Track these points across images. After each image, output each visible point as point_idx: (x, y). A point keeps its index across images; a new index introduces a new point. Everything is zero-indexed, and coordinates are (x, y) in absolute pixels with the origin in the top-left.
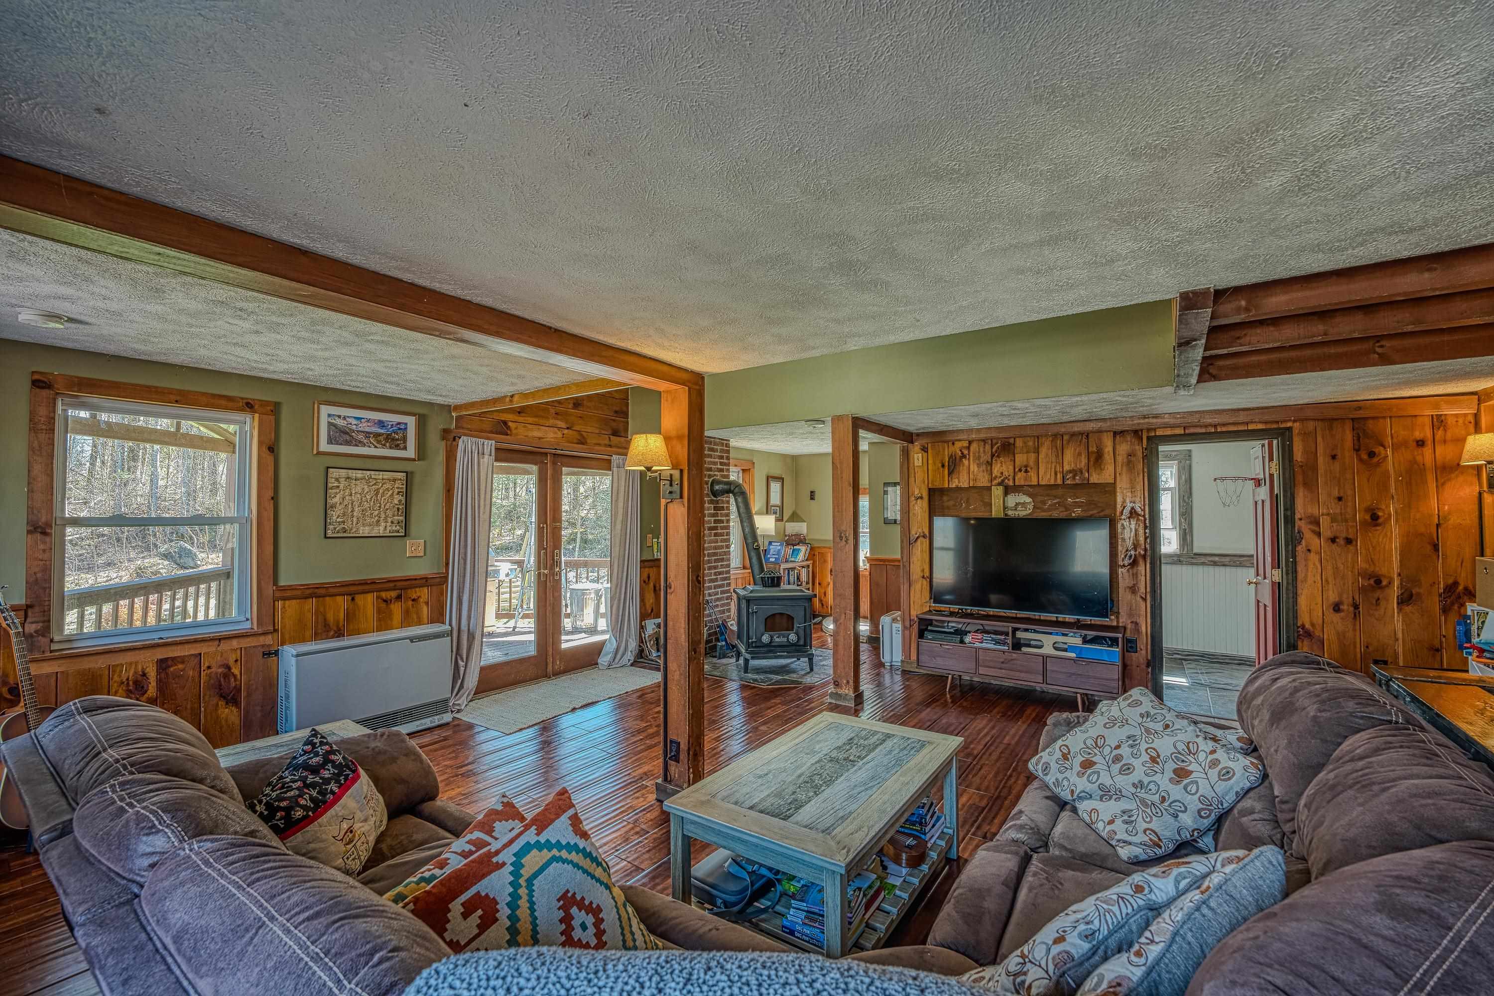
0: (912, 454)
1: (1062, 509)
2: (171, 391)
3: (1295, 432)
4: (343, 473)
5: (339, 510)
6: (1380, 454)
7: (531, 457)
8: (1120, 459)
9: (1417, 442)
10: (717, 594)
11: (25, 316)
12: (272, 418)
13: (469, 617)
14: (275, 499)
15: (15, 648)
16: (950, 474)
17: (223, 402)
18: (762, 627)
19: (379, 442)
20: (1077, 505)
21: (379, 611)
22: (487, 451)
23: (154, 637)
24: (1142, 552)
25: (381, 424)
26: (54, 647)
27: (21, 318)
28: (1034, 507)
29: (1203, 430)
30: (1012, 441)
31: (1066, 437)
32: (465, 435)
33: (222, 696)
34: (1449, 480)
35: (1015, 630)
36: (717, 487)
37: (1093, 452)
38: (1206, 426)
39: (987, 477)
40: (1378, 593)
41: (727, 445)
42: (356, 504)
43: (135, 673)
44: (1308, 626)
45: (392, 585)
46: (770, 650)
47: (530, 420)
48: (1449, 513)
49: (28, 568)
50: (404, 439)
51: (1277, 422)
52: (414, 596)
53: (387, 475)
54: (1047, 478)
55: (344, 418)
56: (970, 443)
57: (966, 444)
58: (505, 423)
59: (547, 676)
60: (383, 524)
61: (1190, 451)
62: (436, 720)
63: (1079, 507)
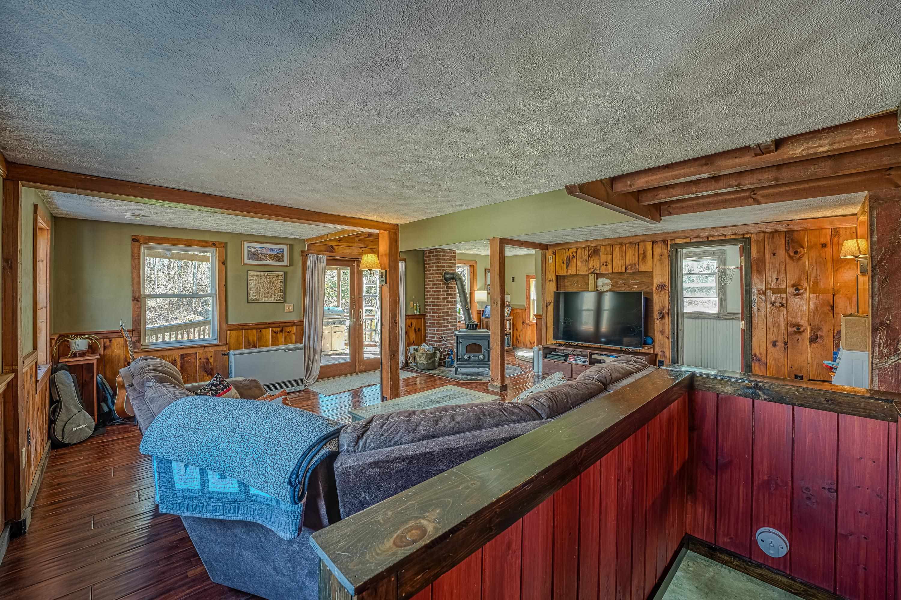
0: (547, 255)
1: (626, 286)
2: (182, 240)
3: (753, 240)
4: (255, 273)
5: (253, 290)
6: (801, 252)
7: (345, 263)
8: (655, 257)
9: (822, 245)
10: (449, 333)
11: (128, 216)
12: (224, 249)
13: (314, 341)
14: (226, 285)
15: (129, 346)
16: (567, 267)
17: (204, 244)
18: (464, 351)
19: (271, 258)
20: (635, 284)
21: (272, 337)
22: (322, 261)
23: (178, 345)
24: (667, 311)
25: (272, 250)
26: (143, 347)
27: (126, 217)
28: (612, 285)
29: (701, 240)
30: (599, 248)
31: (627, 245)
32: (312, 253)
33: (206, 372)
34: (840, 268)
35: (591, 354)
36: (447, 276)
37: (641, 254)
38: (703, 237)
39: (586, 269)
40: (798, 336)
41: (455, 253)
42: (261, 287)
43: (172, 359)
44: (758, 354)
45: (278, 325)
46: (468, 363)
47: (345, 244)
48: (841, 287)
49: (133, 315)
50: (283, 256)
51: (743, 234)
52: (289, 331)
53: (275, 274)
54: (617, 269)
55: (255, 248)
56: (577, 249)
57: (575, 250)
58: (332, 246)
59: (355, 372)
60: (273, 296)
61: (725, 250)
62: (297, 388)
63: (636, 285)
